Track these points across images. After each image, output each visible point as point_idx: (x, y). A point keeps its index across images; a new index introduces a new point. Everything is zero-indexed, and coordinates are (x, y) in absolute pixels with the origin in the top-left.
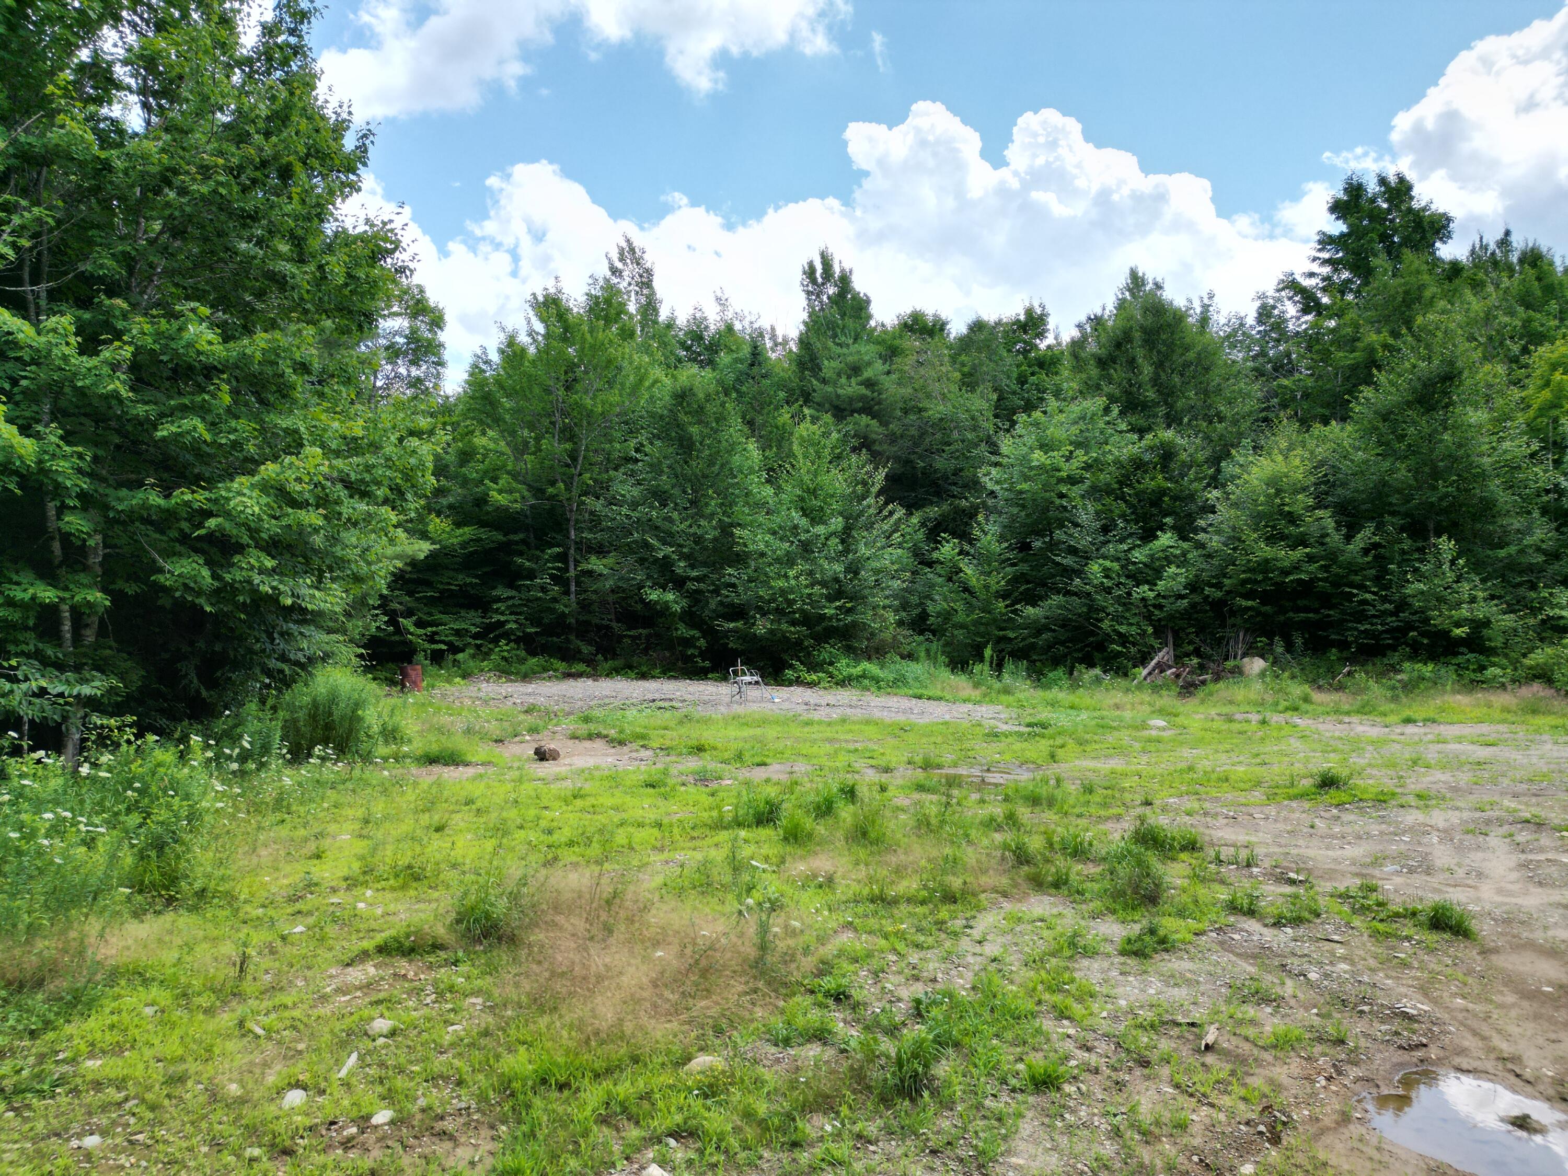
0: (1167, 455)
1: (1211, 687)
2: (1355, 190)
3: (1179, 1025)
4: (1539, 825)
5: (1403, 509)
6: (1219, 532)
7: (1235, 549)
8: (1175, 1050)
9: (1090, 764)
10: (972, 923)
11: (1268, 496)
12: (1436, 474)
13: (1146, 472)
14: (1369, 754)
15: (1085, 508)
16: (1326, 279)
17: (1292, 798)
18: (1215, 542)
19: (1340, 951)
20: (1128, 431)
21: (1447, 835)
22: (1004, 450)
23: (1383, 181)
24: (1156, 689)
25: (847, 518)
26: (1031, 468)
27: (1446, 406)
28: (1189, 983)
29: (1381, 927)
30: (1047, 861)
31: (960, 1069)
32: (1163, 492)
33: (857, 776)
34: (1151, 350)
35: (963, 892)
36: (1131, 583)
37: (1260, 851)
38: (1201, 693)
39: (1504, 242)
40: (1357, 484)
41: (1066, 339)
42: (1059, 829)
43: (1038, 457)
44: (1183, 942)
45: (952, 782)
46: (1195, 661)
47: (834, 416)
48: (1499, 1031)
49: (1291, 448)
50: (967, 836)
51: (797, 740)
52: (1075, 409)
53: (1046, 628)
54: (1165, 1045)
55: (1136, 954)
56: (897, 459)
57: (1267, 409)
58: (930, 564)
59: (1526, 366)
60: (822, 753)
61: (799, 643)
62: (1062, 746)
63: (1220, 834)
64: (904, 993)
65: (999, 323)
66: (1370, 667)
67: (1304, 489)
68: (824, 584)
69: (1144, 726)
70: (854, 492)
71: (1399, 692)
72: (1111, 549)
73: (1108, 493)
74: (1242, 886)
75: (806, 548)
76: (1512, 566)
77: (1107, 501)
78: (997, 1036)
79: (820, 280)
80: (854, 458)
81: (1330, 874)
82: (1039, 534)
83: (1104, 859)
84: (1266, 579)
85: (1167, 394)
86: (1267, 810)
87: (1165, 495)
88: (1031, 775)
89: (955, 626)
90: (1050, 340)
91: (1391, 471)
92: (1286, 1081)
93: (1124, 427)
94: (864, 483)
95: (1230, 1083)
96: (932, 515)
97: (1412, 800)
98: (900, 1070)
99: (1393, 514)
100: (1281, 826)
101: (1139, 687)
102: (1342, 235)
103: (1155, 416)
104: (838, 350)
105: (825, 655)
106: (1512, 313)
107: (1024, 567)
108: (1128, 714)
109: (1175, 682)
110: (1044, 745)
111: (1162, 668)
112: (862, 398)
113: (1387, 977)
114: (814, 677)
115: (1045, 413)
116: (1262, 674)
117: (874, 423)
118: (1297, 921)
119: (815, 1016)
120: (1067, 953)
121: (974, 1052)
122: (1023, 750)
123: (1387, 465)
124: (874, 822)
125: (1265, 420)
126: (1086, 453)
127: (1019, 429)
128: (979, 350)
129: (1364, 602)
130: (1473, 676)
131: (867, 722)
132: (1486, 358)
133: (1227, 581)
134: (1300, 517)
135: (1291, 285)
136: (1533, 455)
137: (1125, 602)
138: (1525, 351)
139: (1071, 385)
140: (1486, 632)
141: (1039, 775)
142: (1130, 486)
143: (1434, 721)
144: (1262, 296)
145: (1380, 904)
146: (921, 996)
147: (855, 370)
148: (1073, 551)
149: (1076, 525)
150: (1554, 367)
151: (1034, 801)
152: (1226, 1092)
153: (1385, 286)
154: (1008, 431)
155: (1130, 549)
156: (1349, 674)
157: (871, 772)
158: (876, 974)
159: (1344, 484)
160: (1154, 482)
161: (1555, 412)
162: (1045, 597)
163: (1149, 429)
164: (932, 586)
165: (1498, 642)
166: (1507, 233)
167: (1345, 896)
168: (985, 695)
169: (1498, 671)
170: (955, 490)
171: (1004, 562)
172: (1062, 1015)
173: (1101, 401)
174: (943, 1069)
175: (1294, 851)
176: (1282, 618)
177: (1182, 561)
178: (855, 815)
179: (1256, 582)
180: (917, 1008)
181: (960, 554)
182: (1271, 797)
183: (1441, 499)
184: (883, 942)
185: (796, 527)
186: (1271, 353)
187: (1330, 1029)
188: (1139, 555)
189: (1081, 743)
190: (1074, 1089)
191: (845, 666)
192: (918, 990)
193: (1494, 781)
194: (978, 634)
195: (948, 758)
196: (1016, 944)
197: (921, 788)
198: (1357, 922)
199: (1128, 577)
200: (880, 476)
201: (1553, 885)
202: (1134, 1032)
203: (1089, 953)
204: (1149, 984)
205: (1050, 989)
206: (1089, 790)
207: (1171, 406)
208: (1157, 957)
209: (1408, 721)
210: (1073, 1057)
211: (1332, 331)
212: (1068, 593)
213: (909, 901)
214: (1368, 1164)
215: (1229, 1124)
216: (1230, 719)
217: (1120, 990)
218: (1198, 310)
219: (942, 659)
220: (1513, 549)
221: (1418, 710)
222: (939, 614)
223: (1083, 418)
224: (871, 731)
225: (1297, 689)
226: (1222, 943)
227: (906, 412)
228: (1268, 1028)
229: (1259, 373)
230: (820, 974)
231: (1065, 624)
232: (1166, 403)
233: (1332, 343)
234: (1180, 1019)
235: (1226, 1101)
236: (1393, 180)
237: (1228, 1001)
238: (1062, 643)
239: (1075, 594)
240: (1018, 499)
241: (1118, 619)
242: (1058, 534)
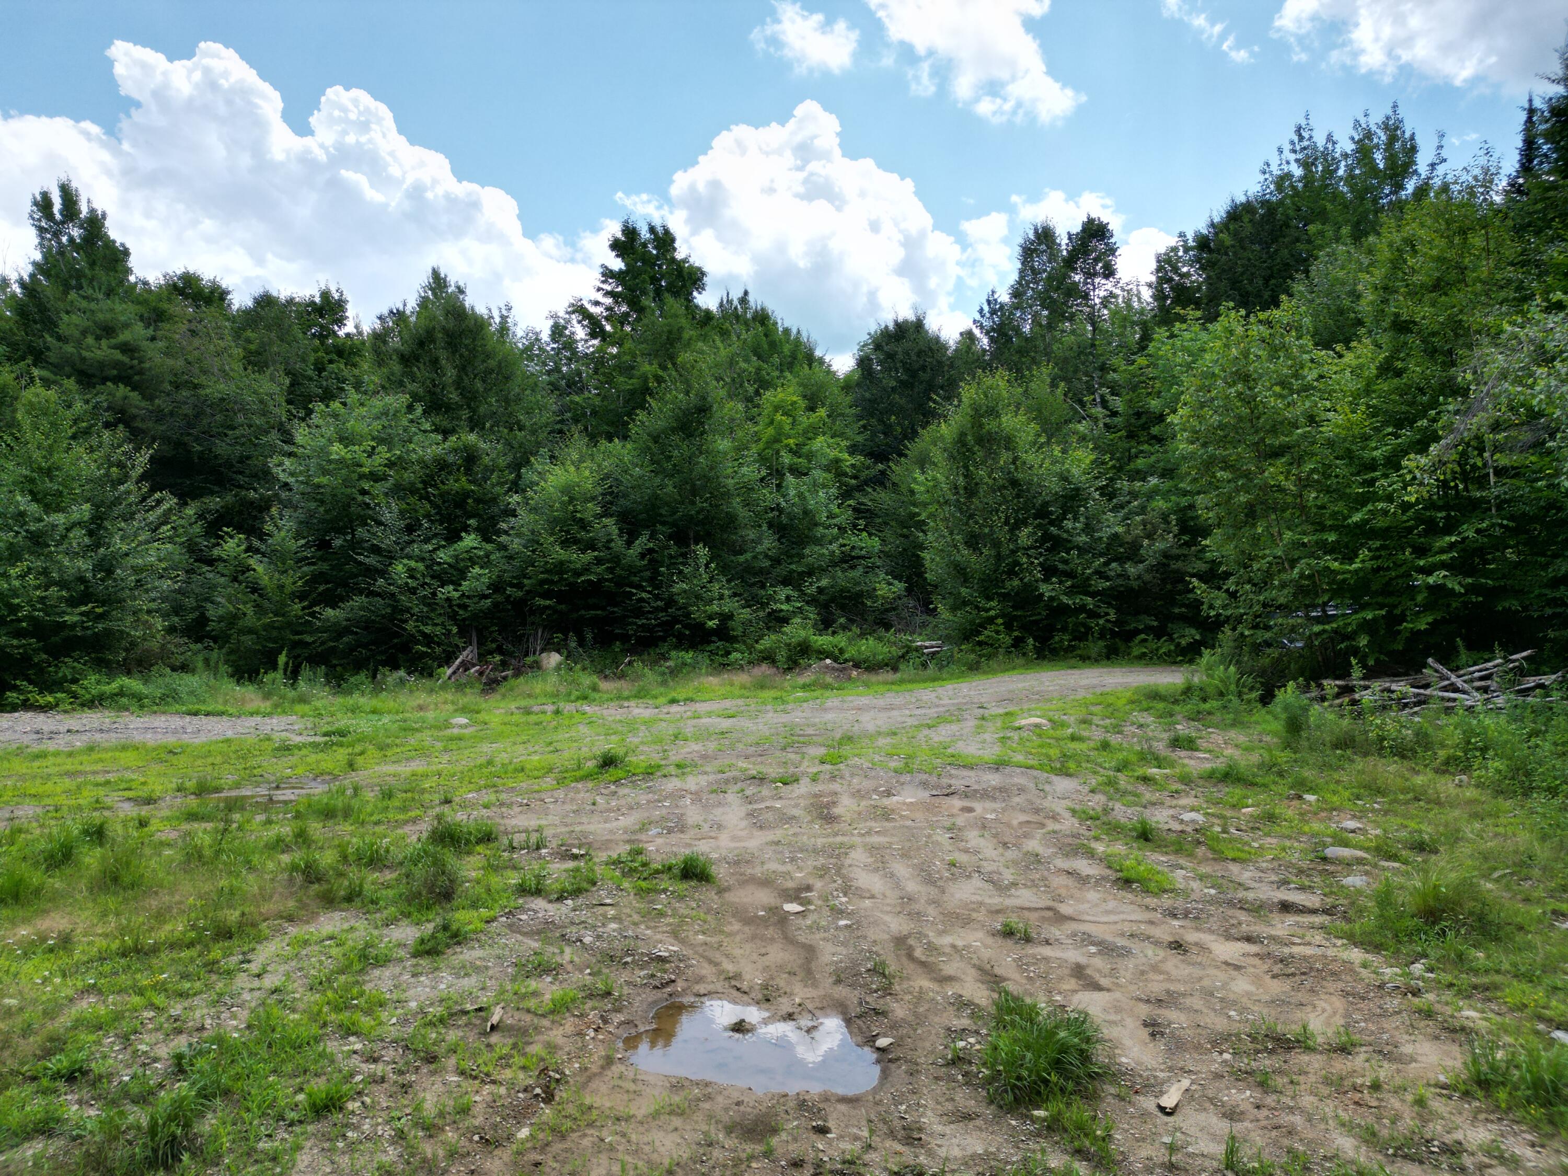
0: (470, 458)
1: (512, 682)
2: (630, 232)
3: (466, 1013)
4: (760, 779)
5: (670, 520)
6: (519, 535)
7: (533, 551)
8: (462, 1038)
9: (390, 769)
10: (250, 957)
11: (562, 503)
12: (694, 492)
13: (450, 473)
14: (643, 732)
15: (389, 507)
16: (608, 309)
17: (578, 780)
18: (516, 544)
19: (611, 912)
20: (432, 431)
21: (697, 796)
22: (299, 439)
23: (652, 229)
24: (460, 688)
25: (97, 506)
26: (330, 462)
27: (702, 434)
28: (478, 970)
29: (644, 884)
30: (341, 875)
31: (229, 1119)
32: (467, 494)
33: (107, 813)
34: (454, 353)
35: (240, 925)
36: (436, 583)
37: (548, 833)
38: (502, 689)
39: (744, 300)
40: (635, 496)
41: (366, 329)
42: (354, 840)
43: (337, 450)
44: (475, 932)
45: (233, 805)
46: (498, 658)
47: (79, 382)
48: (727, 956)
49: (581, 460)
50: (249, 862)
51: (22, 777)
52: (377, 404)
53: (347, 631)
54: (453, 1036)
55: (428, 953)
56: (165, 439)
57: (562, 422)
58: (210, 562)
59: (758, 406)
60: (59, 790)
61: (26, 659)
62: (362, 753)
63: (514, 822)
64: (163, 1051)
65: (290, 301)
66: (646, 657)
67: (593, 498)
68: (62, 584)
69: (447, 725)
70: (107, 475)
71: (668, 677)
72: (415, 549)
73: (412, 493)
74: (531, 866)
75: (37, 541)
76: (748, 569)
77: (411, 500)
78: (275, 1071)
79: (58, 217)
80: (106, 434)
81: (606, 844)
82: (340, 531)
83: (401, 864)
84: (561, 579)
85: (470, 398)
86: (556, 794)
87: (468, 497)
88: (326, 787)
89: (242, 632)
90: (349, 328)
91: (662, 486)
92: (560, 1041)
93: (427, 426)
94: (121, 465)
95: (512, 1056)
96: (212, 506)
97: (672, 770)
98: (152, 1140)
99: (664, 523)
100: (568, 807)
101: (444, 687)
102: (621, 271)
103: (459, 418)
104: (84, 304)
105: (65, 671)
106: (747, 361)
107: (325, 567)
108: (430, 715)
109: (479, 680)
110: (341, 754)
111: (466, 666)
112: (117, 364)
113: (648, 928)
114: (50, 699)
115: (344, 404)
116: (558, 668)
117: (135, 396)
118: (577, 892)
119: (36, 1107)
120: (357, 967)
121: (246, 1096)
122: (318, 762)
123: (658, 481)
124: (128, 864)
125: (560, 432)
126: (389, 450)
127: (315, 419)
128: (269, 328)
129: (642, 600)
130: (721, 660)
131: (124, 748)
132: (731, 396)
133: (526, 581)
134: (590, 524)
135: (579, 310)
136: (762, 480)
137: (430, 602)
138: (757, 393)
139: (373, 379)
140: (731, 624)
141: (334, 787)
142: (435, 486)
143: (692, 700)
144: (555, 316)
145: (644, 865)
146: (184, 1049)
147: (107, 330)
148: (376, 550)
149: (379, 523)
150: (776, 408)
151: (328, 814)
152: (509, 1066)
153: (653, 323)
154: (303, 419)
155: (435, 550)
156: (630, 663)
157: (127, 806)
158: (126, 1039)
159: (625, 496)
160: (458, 483)
161: (777, 446)
162: (348, 598)
163: (453, 431)
164: (213, 587)
165: (738, 632)
166: (746, 293)
167: (617, 862)
168: (276, 706)
169: (739, 655)
170: (242, 479)
171: (300, 560)
172: (348, 1031)
173: (405, 399)
174: (207, 1125)
175: (578, 829)
176: (575, 615)
177: (486, 562)
178: (104, 858)
179: (551, 582)
180: (179, 1064)
181: (246, 551)
182: (560, 781)
183: (698, 512)
184: (136, 1000)
185: (22, 514)
186: (564, 369)
187: (600, 985)
188: (443, 556)
189: (382, 748)
190: (358, 1104)
191: (93, 683)
192: (181, 1043)
193: (732, 747)
194: (270, 639)
195: (228, 778)
196: (300, 969)
197: (192, 817)
198: (626, 884)
199: (433, 577)
200: (143, 459)
201: (770, 828)
202: (423, 1031)
203: (382, 962)
204: (439, 980)
205: (337, 1009)
206: (388, 795)
207: (474, 411)
208: (450, 951)
209: (673, 701)
210: (359, 1073)
211: (614, 357)
212: (371, 594)
213: (172, 946)
214: (626, 1097)
215: (509, 1096)
216: (527, 711)
217: (411, 993)
218: (498, 320)
219: (224, 668)
220: (749, 556)
221: (681, 692)
222: (221, 619)
223: (386, 414)
224: (129, 758)
225: (587, 679)
226: (510, 926)
227: (177, 387)
228: (548, 996)
229: (554, 387)
230: (48, 1054)
231: (367, 625)
232: (469, 407)
233: (615, 367)
234: (469, 1007)
235: (508, 1074)
236: (660, 230)
237: (514, 980)
238: (365, 646)
239: (378, 595)
240: (316, 494)
241: (423, 619)
242: (361, 532)
